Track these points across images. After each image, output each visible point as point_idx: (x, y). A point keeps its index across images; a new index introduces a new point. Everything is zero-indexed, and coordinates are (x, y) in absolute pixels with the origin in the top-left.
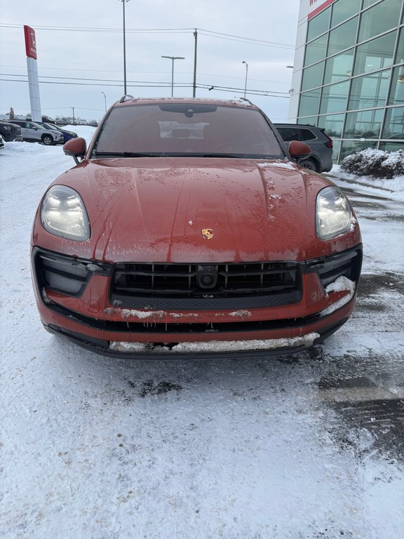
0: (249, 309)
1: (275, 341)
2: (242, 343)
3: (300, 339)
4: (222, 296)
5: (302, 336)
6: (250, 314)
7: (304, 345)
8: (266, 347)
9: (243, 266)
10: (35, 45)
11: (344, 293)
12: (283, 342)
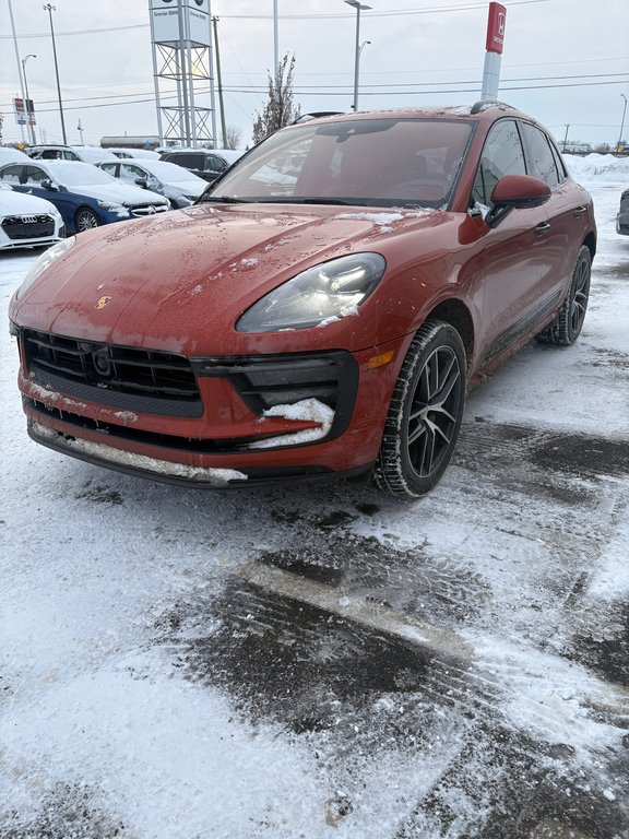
0: (137, 412)
1: (168, 464)
2: (130, 456)
3: (202, 471)
4: (115, 388)
5: (206, 467)
6: (136, 418)
7: (209, 482)
8: (157, 470)
9: (145, 353)
10: (502, 31)
11: (312, 425)
12: (179, 469)
